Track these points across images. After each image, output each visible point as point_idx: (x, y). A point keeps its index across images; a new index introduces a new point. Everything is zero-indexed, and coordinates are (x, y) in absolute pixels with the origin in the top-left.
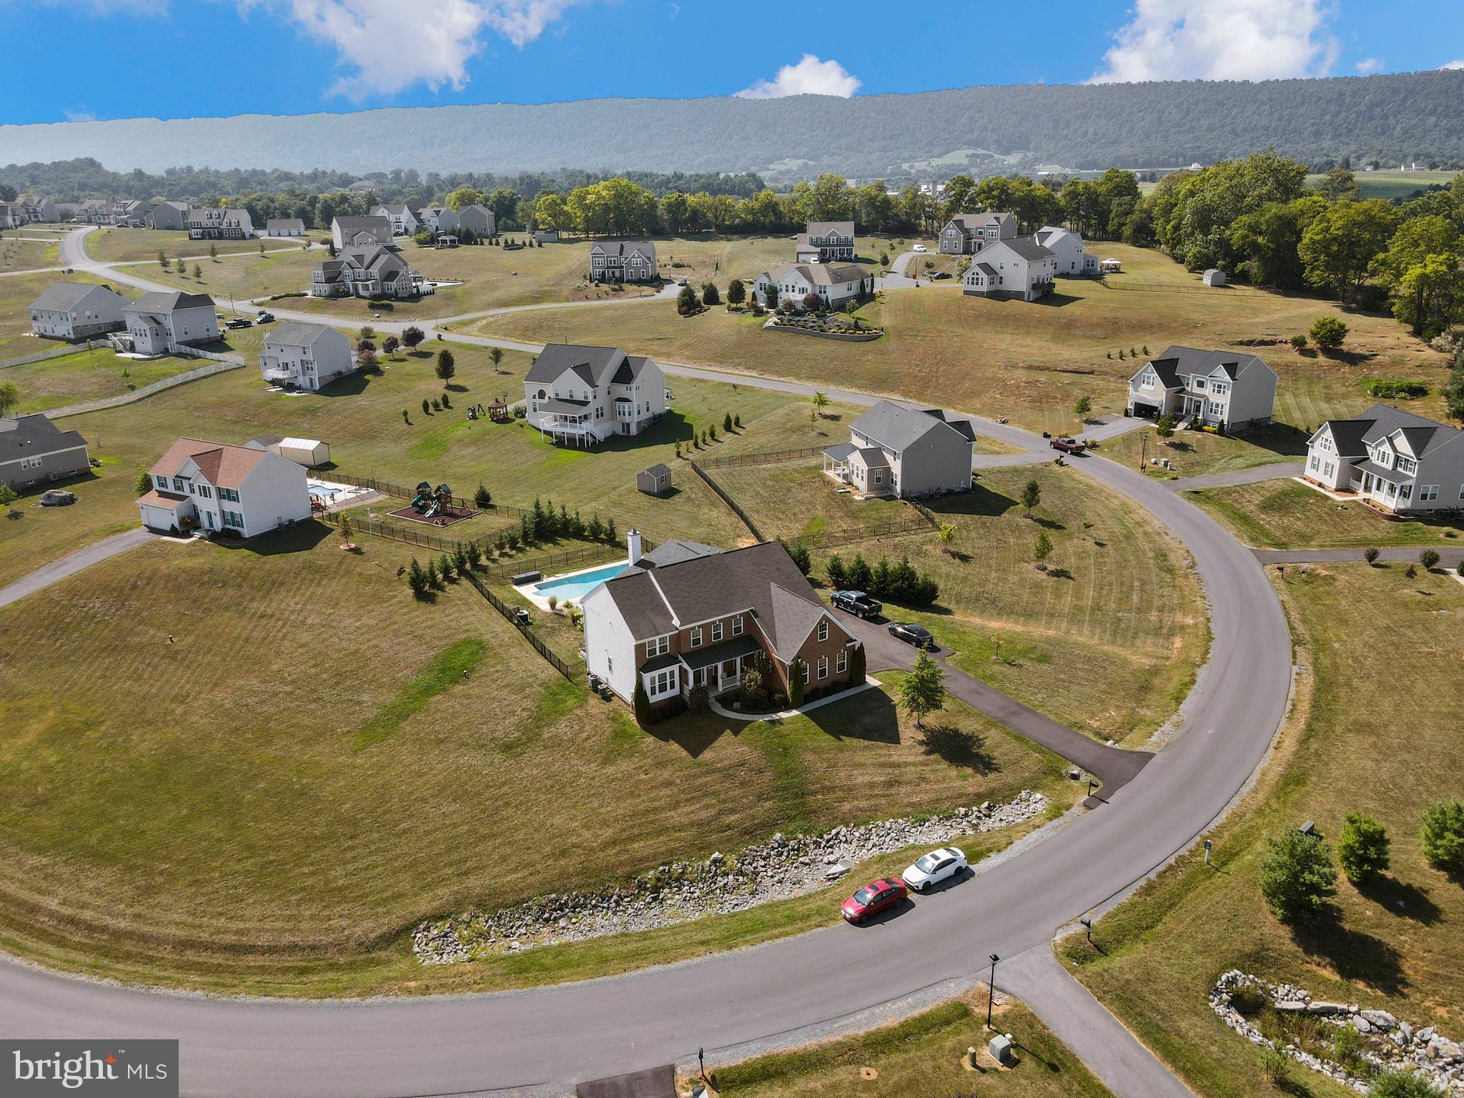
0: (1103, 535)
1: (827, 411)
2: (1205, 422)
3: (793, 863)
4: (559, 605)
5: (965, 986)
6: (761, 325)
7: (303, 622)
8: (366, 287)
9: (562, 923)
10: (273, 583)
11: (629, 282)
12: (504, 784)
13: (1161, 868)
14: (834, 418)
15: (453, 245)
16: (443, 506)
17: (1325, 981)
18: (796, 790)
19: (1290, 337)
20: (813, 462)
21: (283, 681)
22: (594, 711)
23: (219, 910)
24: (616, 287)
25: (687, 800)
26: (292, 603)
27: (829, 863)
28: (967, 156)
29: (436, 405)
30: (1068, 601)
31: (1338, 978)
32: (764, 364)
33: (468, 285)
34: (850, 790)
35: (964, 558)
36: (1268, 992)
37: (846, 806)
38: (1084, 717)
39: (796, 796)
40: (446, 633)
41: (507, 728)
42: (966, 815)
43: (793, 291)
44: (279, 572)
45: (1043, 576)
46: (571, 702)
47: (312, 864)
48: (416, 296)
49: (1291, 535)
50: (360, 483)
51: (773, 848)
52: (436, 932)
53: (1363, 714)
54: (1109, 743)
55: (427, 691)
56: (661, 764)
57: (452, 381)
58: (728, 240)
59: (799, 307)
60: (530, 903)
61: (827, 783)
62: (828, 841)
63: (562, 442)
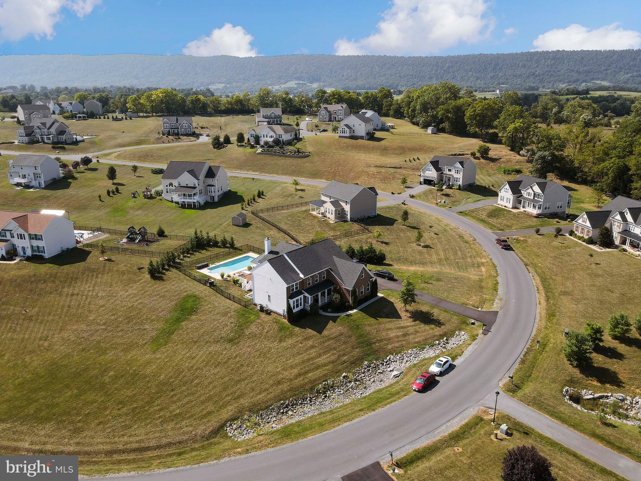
0: (436, 231)
1: (299, 187)
2: (453, 185)
3: (375, 373)
4: (225, 277)
5: (477, 409)
6: (255, 152)
7: (97, 295)
8: (49, 139)
9: (290, 413)
10: (72, 279)
11: (182, 135)
12: (236, 356)
13: (523, 353)
14: (302, 190)
15: (84, 118)
16: (143, 237)
17: (596, 386)
18: (367, 343)
19: (469, 152)
20: (304, 209)
21: (98, 324)
22: (266, 320)
23: (122, 433)
24: (177, 137)
25: (324, 353)
26: (86, 287)
27: (391, 371)
28: (296, 84)
29: (113, 192)
30: (434, 258)
31: (599, 384)
32: (261, 169)
33: (100, 137)
34: (389, 340)
35: (386, 243)
36: (579, 393)
37: (390, 347)
38: (465, 300)
39: (367, 345)
40: (176, 293)
41: (226, 332)
42: (439, 344)
43: (267, 137)
44: (73, 273)
45: (420, 248)
46: (253, 317)
47: (158, 405)
48: (76, 143)
49: (503, 226)
50: (93, 230)
51: (365, 368)
52: (235, 426)
53: (561, 288)
54: (480, 309)
55: (178, 320)
56: (307, 339)
57: (115, 181)
58: (221, 116)
59: (271, 143)
60: (273, 406)
61: (379, 338)
62: (386, 362)
63: (184, 206)
